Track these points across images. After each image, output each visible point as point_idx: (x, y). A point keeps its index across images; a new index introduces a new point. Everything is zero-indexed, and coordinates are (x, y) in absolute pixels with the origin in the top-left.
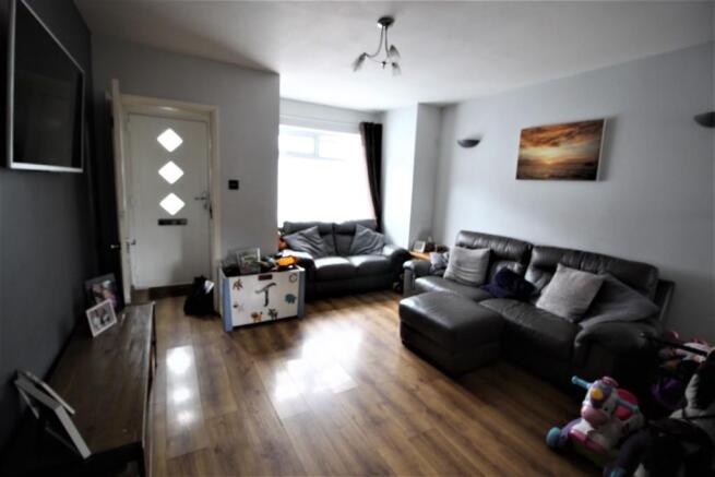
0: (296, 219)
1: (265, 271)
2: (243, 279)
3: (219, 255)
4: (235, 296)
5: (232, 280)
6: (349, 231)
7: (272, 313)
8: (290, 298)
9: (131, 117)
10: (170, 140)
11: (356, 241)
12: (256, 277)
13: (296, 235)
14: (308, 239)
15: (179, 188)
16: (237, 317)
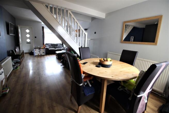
0: (47, 43)
1: (40, 49)
2: (36, 49)
3: (34, 47)
4: (35, 52)
5: (35, 49)
6: (57, 45)
7: (41, 54)
8: (43, 53)
9: (22, 28)
10: (28, 31)
11: (58, 46)
12: (38, 49)
13: (47, 45)
14: (49, 46)
15: (29, 38)
16: (36, 54)
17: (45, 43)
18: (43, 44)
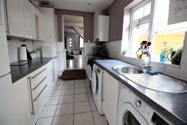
1: (77, 50)
3: (74, 49)
4: (74, 52)
7: (77, 53)
8: (79, 53)
10: (70, 40)
14: (82, 49)
15: (71, 44)
16: (74, 54)
17: (80, 47)
18: (79, 47)
